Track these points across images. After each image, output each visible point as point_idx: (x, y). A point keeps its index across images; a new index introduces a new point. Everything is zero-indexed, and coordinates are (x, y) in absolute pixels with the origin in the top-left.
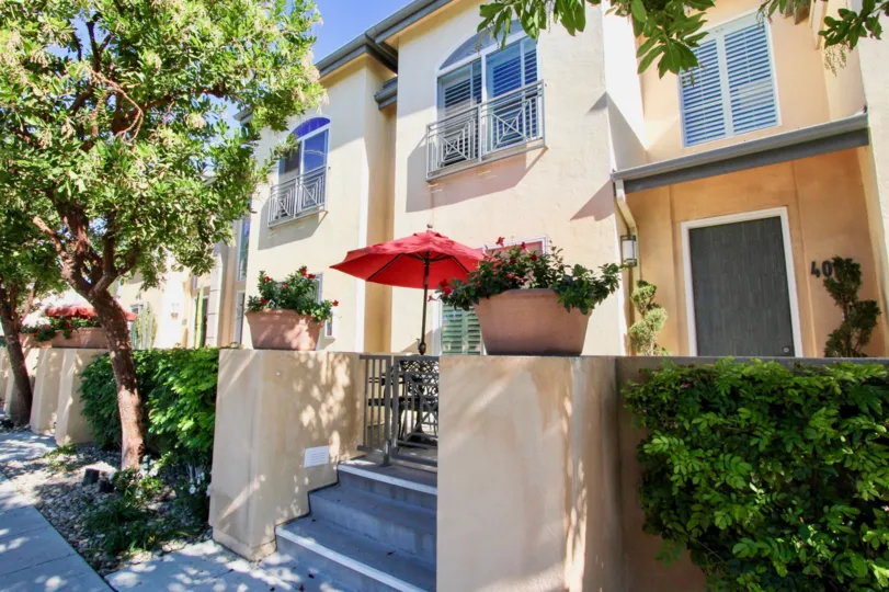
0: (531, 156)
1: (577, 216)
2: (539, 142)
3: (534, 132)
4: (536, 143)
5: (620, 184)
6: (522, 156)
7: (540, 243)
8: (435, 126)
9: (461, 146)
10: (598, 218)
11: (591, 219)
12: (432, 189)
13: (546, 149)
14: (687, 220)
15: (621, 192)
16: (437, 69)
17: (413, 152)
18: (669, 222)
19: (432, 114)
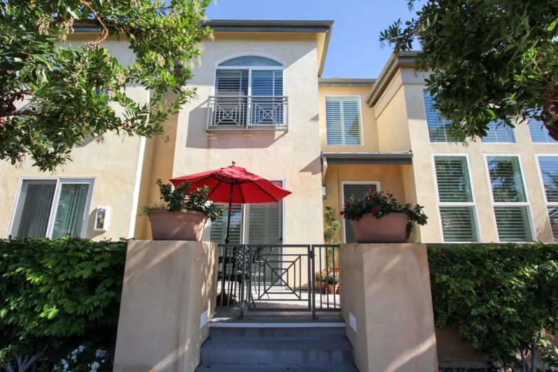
0: (278, 134)
1: (303, 170)
2: (285, 128)
3: (282, 121)
4: (281, 128)
5: (325, 159)
6: (272, 133)
7: (281, 182)
8: (213, 99)
9: (234, 115)
10: (314, 173)
11: (310, 173)
12: (209, 137)
13: (287, 132)
14: (344, 180)
15: (325, 163)
16: (216, 64)
17: (194, 110)
18: (336, 180)
19: (211, 90)
